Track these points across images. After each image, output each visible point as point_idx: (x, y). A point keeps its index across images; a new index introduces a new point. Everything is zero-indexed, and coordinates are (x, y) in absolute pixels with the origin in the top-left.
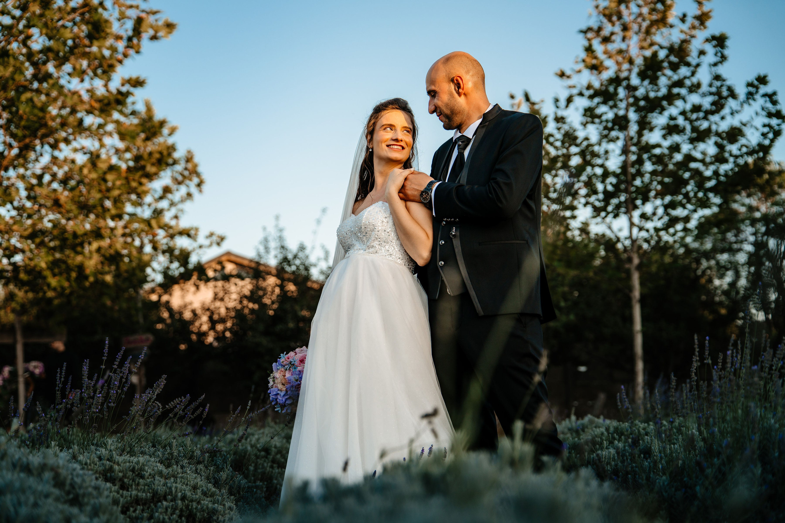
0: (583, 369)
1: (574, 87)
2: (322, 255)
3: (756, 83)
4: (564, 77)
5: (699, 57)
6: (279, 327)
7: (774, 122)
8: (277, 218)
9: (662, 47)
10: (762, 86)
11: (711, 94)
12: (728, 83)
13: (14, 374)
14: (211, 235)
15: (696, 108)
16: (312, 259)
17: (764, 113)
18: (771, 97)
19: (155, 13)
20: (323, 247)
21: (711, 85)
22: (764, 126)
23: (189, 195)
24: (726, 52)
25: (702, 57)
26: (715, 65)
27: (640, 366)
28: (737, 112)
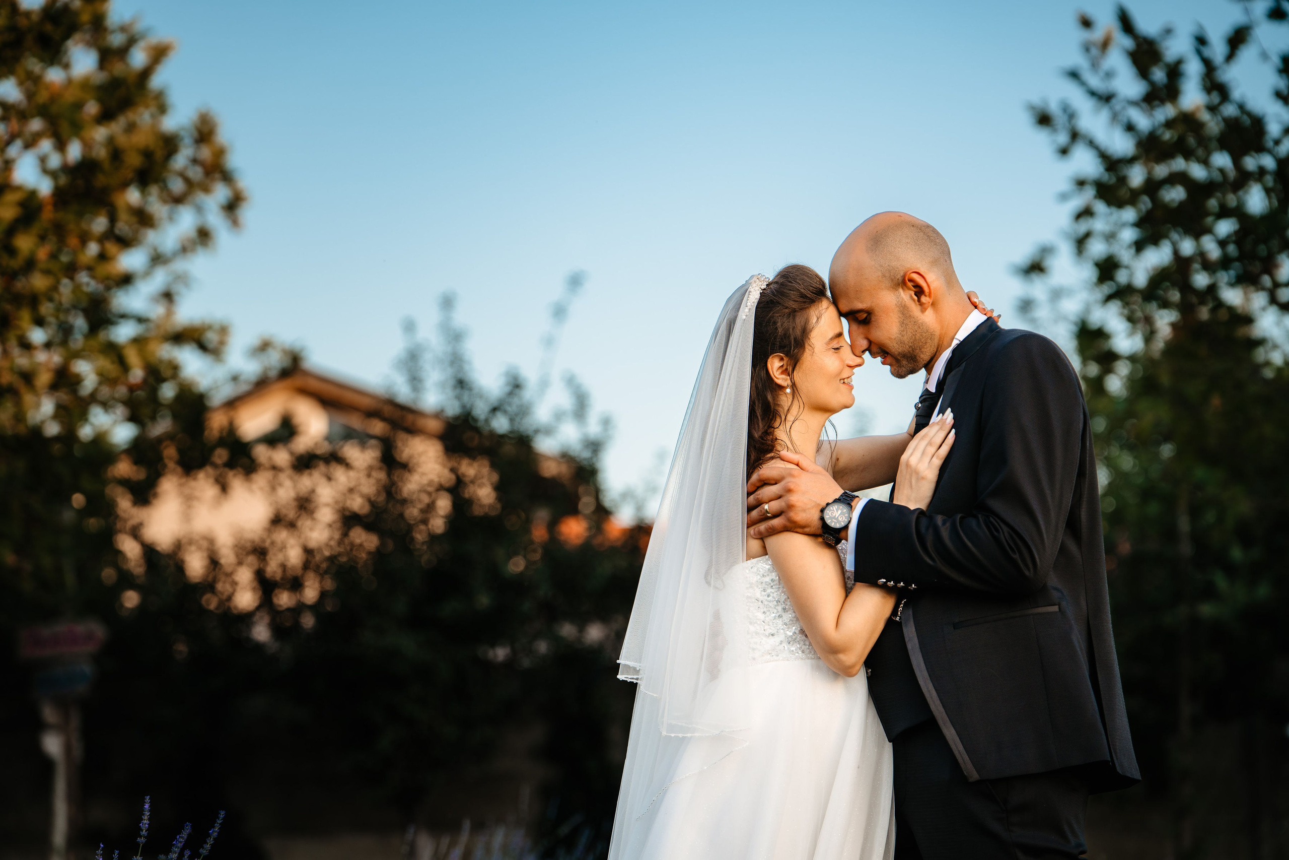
2: (567, 402)
6: (449, 607)
8: (447, 303)
14: (264, 346)
16: (542, 414)
20: (571, 382)
23: (204, 235)
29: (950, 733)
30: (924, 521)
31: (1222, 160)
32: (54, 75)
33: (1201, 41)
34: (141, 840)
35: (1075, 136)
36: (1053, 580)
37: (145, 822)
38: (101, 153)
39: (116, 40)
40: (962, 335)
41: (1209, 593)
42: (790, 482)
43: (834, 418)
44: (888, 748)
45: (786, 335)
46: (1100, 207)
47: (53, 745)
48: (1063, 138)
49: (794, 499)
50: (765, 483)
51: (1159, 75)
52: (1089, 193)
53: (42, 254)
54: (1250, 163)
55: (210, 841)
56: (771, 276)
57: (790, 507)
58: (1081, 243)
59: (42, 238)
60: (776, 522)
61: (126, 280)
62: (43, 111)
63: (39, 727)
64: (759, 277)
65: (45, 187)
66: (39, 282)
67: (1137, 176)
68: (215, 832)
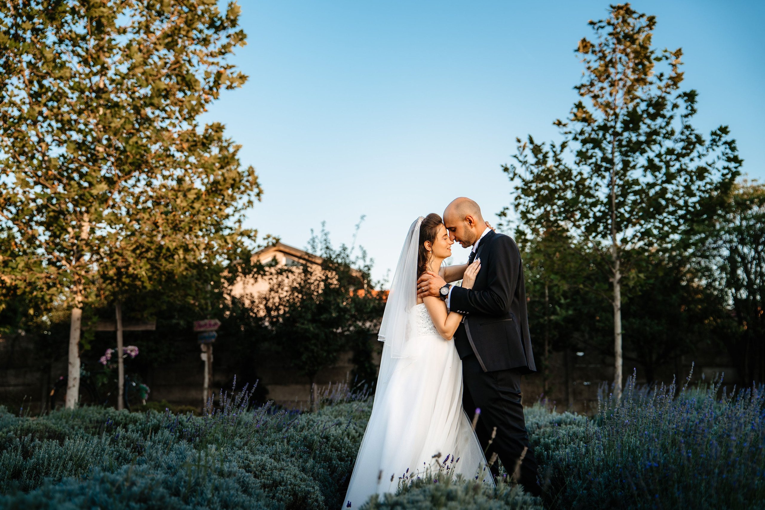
0: (580, 354)
1: (570, 133)
2: (360, 255)
3: (718, 132)
4: (561, 126)
5: (672, 109)
6: (324, 316)
7: (732, 165)
8: (323, 224)
9: (642, 101)
10: (724, 135)
11: (682, 140)
12: (696, 132)
13: (115, 356)
14: (269, 237)
15: (670, 152)
16: (352, 258)
17: (724, 158)
18: (731, 145)
19: (231, 67)
20: (361, 247)
21: (682, 133)
22: (724, 168)
23: (250, 202)
24: (695, 106)
25: (675, 110)
26: (686, 116)
27: (619, 362)
28: (703, 155)
29: (479, 357)
30: (471, 293)
31: (560, 182)
32: (207, 155)
33: (553, 146)
34: (234, 388)
35: (515, 174)
36: (511, 311)
37: (234, 383)
38: (220, 178)
39: (225, 144)
40: (483, 235)
41: (554, 313)
42: (430, 281)
43: (445, 260)
44: (461, 362)
45: (429, 235)
46: (522, 196)
47: (204, 357)
48: (511, 175)
49: (431, 286)
50: (422, 281)
51: (540, 156)
52: (520, 191)
53: (202, 208)
54: (567, 183)
55: (254, 388)
56: (425, 217)
57: (430, 288)
58: (517, 206)
59: (203, 204)
60: (426, 293)
61: (227, 216)
62: (203, 166)
63: (201, 352)
64: (421, 217)
65: (203, 189)
66: (201, 217)
67: (534, 187)
68: (255, 385)
